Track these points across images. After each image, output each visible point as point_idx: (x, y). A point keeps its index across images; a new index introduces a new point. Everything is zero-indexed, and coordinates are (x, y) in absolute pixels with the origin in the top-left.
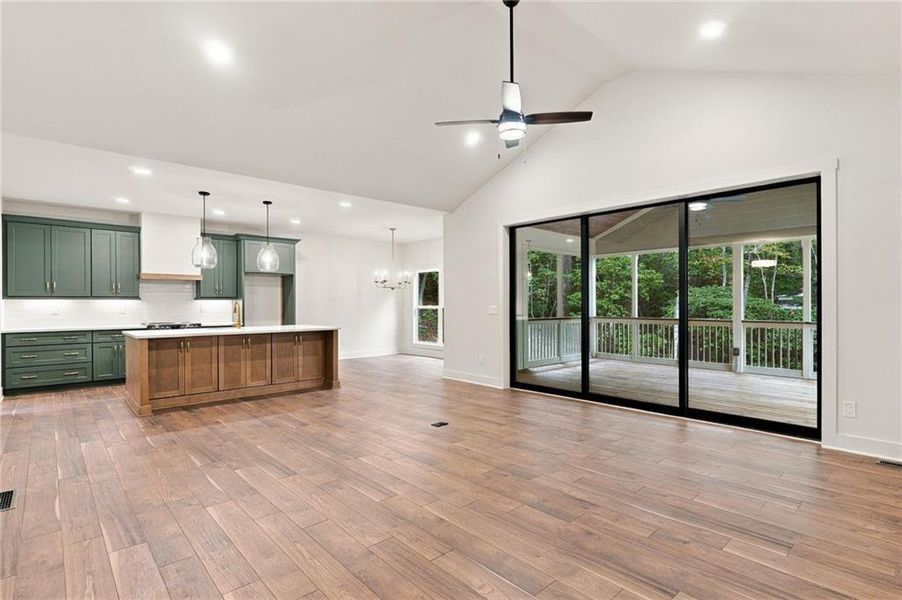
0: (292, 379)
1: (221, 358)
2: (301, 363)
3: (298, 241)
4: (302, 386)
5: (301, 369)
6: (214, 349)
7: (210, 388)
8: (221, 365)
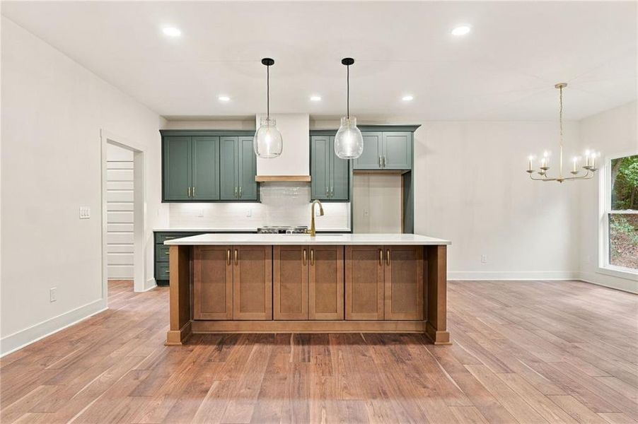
0: (375, 316)
1: (277, 276)
2: (388, 293)
3: (417, 127)
4: (390, 328)
5: (388, 302)
6: (268, 262)
7: (262, 315)
8: (277, 285)
